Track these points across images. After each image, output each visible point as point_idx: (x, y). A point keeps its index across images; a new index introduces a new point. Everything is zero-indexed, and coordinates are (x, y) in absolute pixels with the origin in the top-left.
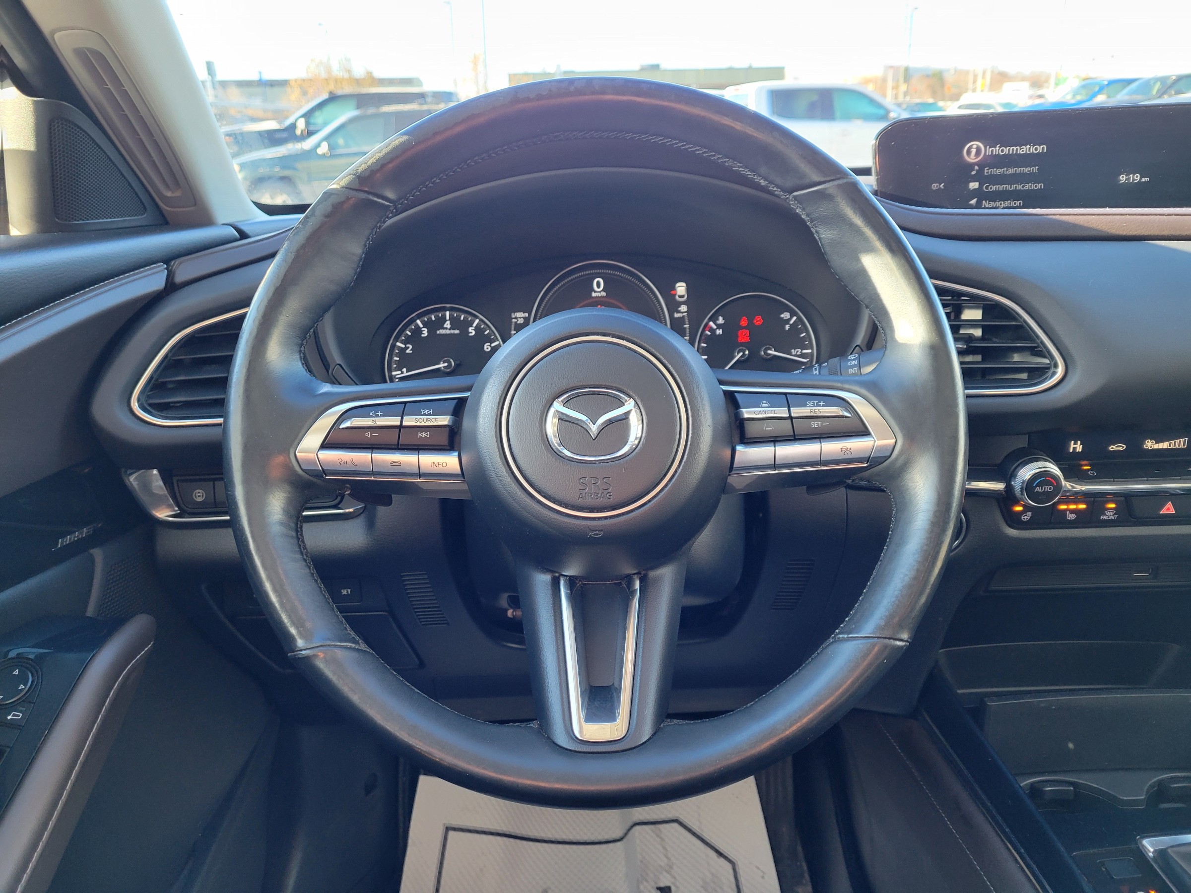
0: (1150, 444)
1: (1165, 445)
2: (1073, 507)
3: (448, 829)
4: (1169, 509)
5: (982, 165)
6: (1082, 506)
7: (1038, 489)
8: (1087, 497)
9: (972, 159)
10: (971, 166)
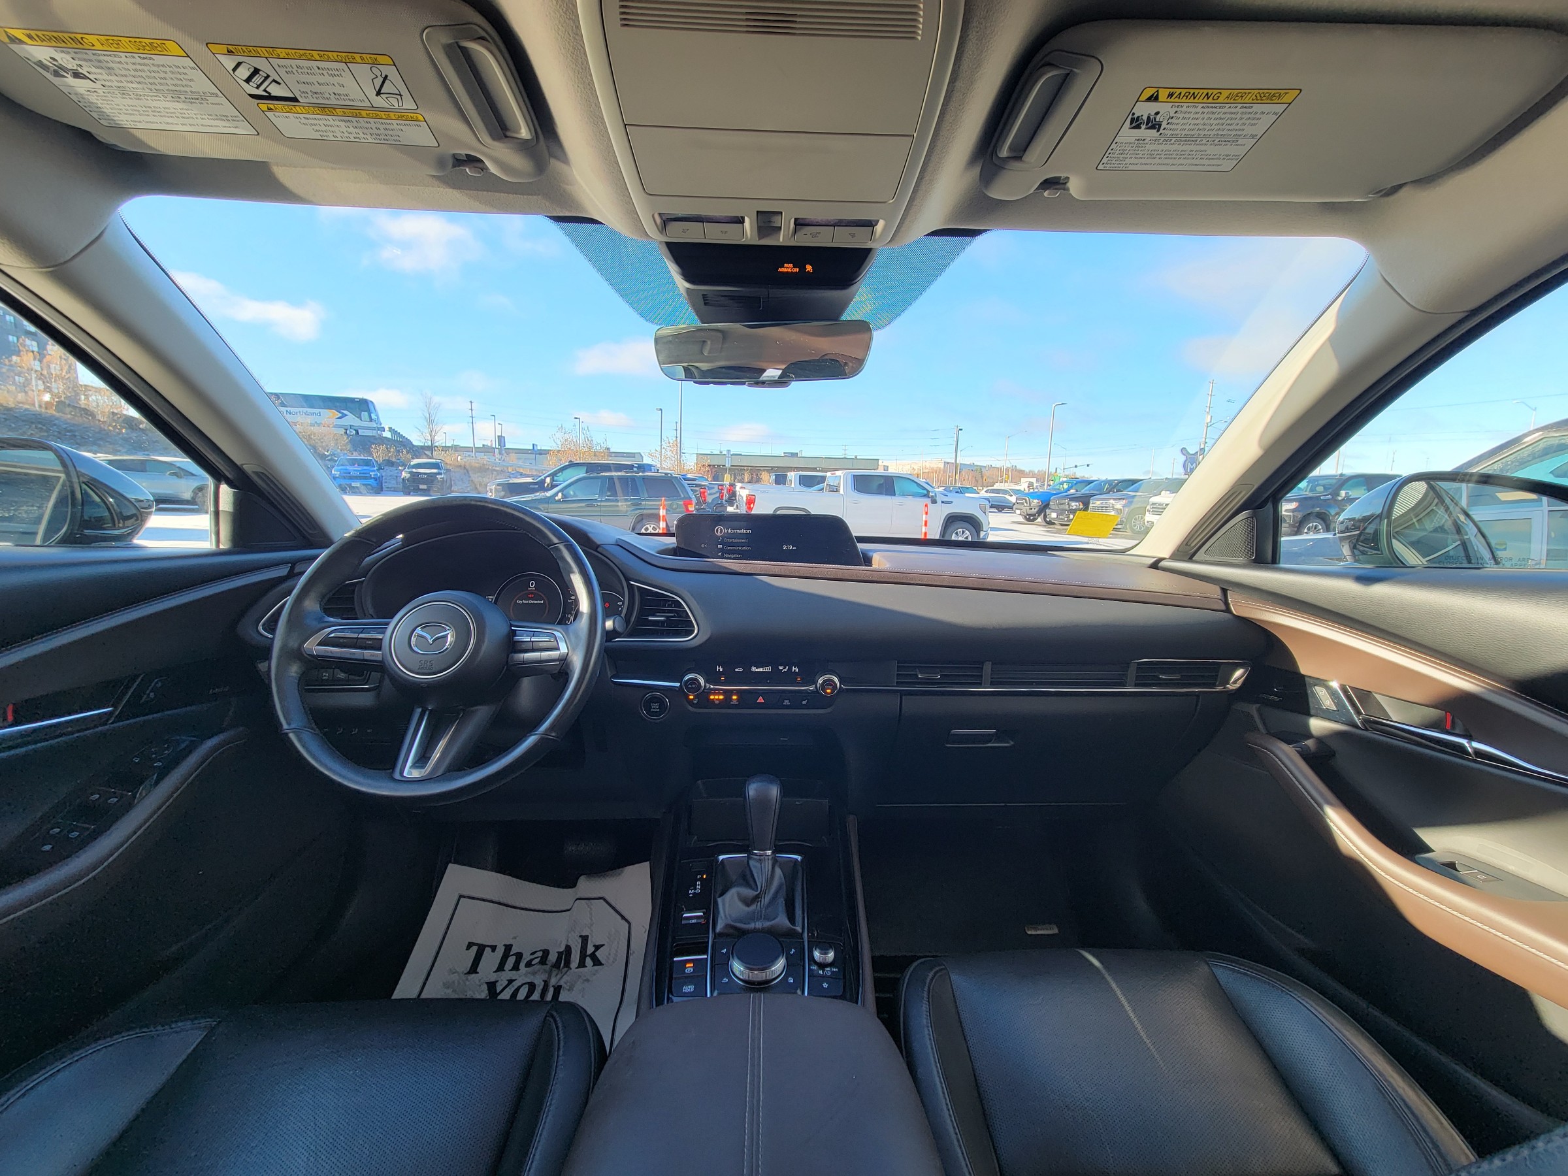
0: (754, 669)
1: (761, 670)
2: (716, 697)
3: (461, 896)
4: (760, 700)
5: (723, 537)
6: (721, 697)
7: (690, 686)
8: (725, 692)
9: (719, 534)
10: (718, 538)
